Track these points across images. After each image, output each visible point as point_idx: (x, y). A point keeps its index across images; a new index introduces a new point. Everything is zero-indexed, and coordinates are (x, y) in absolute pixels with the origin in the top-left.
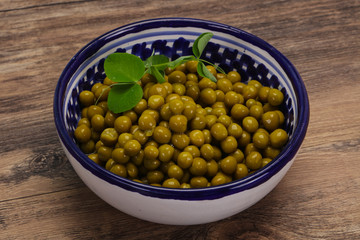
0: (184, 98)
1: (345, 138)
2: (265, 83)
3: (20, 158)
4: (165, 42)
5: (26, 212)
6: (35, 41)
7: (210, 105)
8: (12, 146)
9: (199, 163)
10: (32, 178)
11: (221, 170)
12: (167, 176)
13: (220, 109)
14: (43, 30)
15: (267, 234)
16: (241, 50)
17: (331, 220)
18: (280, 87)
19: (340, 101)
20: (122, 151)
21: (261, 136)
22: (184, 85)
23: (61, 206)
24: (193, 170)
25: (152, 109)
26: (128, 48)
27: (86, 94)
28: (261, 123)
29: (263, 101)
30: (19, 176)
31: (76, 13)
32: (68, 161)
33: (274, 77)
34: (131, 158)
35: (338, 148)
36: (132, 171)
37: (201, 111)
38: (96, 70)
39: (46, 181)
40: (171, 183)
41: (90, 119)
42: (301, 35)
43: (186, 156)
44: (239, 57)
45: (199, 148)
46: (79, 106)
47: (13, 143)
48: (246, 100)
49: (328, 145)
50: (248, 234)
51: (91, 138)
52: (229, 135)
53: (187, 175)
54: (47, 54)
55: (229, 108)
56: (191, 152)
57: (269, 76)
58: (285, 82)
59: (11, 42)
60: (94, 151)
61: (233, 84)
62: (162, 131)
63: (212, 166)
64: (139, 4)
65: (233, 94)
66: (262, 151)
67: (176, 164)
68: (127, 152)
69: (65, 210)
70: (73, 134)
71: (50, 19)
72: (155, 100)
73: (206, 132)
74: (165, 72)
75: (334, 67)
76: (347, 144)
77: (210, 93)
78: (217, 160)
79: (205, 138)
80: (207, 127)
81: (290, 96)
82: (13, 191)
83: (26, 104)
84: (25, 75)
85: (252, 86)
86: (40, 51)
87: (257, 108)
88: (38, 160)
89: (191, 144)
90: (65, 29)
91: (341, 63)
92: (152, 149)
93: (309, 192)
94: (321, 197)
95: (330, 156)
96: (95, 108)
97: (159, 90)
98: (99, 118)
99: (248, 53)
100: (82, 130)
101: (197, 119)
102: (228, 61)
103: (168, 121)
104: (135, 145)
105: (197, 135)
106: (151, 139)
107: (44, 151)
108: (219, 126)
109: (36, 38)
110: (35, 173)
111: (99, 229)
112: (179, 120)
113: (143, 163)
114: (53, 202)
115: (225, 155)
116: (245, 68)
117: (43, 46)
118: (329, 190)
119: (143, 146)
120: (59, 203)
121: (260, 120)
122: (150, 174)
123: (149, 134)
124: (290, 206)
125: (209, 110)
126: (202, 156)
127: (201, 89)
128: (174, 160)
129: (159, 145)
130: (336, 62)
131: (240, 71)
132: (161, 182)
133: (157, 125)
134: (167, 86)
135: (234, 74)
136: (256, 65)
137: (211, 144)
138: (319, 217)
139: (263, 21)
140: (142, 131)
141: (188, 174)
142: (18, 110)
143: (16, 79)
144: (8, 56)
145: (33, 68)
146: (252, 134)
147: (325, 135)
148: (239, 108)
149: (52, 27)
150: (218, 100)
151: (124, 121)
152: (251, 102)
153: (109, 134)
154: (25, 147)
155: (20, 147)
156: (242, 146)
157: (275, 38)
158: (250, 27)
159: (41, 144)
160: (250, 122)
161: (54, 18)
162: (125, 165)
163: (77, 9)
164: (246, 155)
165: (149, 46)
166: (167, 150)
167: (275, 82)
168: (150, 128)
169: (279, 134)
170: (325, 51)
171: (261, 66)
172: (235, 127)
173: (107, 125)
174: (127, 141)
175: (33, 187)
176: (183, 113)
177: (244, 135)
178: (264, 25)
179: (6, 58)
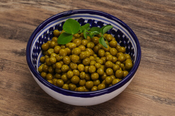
1: (160, 96)
4: (104, 23)
6: (70, 2)
7: (101, 57)
9: (75, 78)
20: (49, 60)
25: (69, 48)
26: (87, 20)
27: (57, 31)
34: (51, 64)
35: (154, 99)
40: (60, 81)
44: (128, 42)
45: (80, 72)
49: (151, 96)
52: (96, 72)
55: (106, 61)
56: (74, 73)
63: (82, 82)
72: (72, 45)
76: (159, 99)
77: (102, 52)
80: (89, 65)
82: (15, 58)
89: (77, 69)
92: (59, 64)
95: (148, 100)
97: (78, 41)
98: (53, 43)
99: (131, 42)
101: (86, 60)
102: (125, 42)
113: (55, 69)
116: (129, 47)
119: (57, 61)
123: (61, 58)
124: (114, 113)
125: (98, 59)
127: (101, 48)
129: (64, 64)
133: (67, 55)
134: (86, 41)
136: (132, 48)
139: (168, 31)
144: (56, 4)
146: (108, 76)
147: (154, 91)
148: (109, 63)
150: (105, 56)
151: (58, 48)
152: (118, 63)
157: (167, 41)
160: (109, 71)
162: (49, 66)
168: (63, 56)
169: (117, 81)
174: (53, 57)
178: (167, 33)
179: (54, 5)
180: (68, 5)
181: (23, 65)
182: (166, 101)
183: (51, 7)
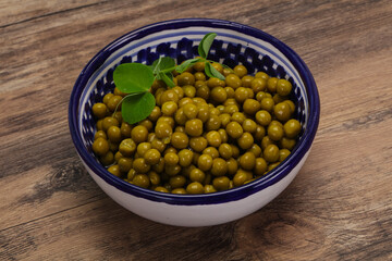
0: (196, 100)
1: (354, 116)
2: (272, 73)
3: (41, 176)
4: (169, 44)
5: (54, 229)
6: (38, 55)
7: (222, 103)
8: (31, 164)
9: (219, 164)
10: (55, 194)
11: (240, 167)
12: (189, 180)
13: (232, 106)
14: (44, 41)
15: (292, 222)
16: (244, 43)
17: (351, 201)
18: (287, 77)
19: (345, 79)
20: (142, 161)
21: (275, 128)
22: (194, 85)
23: (88, 219)
24: (214, 171)
25: (166, 116)
26: (134, 55)
27: (99, 106)
28: (273, 115)
29: (272, 92)
30: (42, 194)
31: (74, 21)
32: (88, 174)
33: (280, 68)
34: (152, 167)
35: (349, 127)
36: (155, 179)
37: (214, 111)
38: (105, 81)
39: (69, 196)
40: (195, 186)
41: (106, 131)
42: (298, 17)
43: (205, 159)
44: (243, 50)
45: (217, 148)
46: (93, 120)
47: (31, 161)
48: (255, 93)
49: (339, 125)
50: (273, 225)
51: (110, 150)
52: (244, 131)
53: (209, 177)
54: (52, 65)
55: (240, 104)
56: (209, 154)
57: (275, 67)
58: (291, 71)
59: (14, 58)
60: (114, 162)
61: (241, 78)
62: (180, 137)
63: (232, 164)
64: (135, 4)
65: (242, 90)
66: (278, 143)
67: (197, 167)
68: (147, 162)
69: (92, 223)
70: (91, 149)
71: (49, 30)
72: (169, 107)
73: (222, 132)
74: (173, 74)
75: (335, 46)
76: (357, 122)
77: (220, 92)
78: (235, 157)
79: (221, 137)
80: (222, 127)
81: (298, 85)
82: (39, 210)
83: (39, 119)
84: (34, 90)
85: (260, 79)
86: (45, 64)
87: (268, 101)
88: (59, 175)
89: (209, 145)
90: (66, 38)
91: (340, 41)
92: (171, 156)
93: (327, 175)
94: (339, 178)
95: (342, 136)
96: (109, 120)
97: (171, 95)
98: (114, 130)
99: (251, 46)
100: (100, 143)
101: (212, 120)
102: (233, 55)
103: (184, 126)
104: (154, 154)
105: (214, 136)
106: (169, 146)
107: (63, 166)
108: (234, 124)
109: (38, 51)
110: (57, 189)
111: (128, 238)
112: (195, 124)
113: (164, 170)
114: (79, 216)
115: (243, 151)
116: (250, 60)
117: (47, 58)
118: (346, 171)
119: (163, 154)
120: (85, 216)
121: (272, 112)
122: (172, 180)
123: (167, 141)
124: (310, 191)
125: (222, 108)
126: (220, 156)
127: (211, 88)
128: (194, 163)
129: (178, 150)
130: (335, 41)
131: (246, 64)
132: (184, 186)
133: (174, 131)
134: (177, 90)
135: (240, 68)
136: (261, 57)
137: (228, 142)
138: (339, 199)
139: (259, 7)
140: (160, 139)
141: (210, 175)
142: (31, 127)
143: (25, 95)
144: (14, 72)
145: (40, 82)
146: (266, 127)
147: (336, 115)
148: (250, 104)
149: (54, 38)
150: (229, 97)
151: (140, 131)
152: (260, 95)
153: (127, 145)
154: (44, 163)
155: (39, 165)
156: (258, 141)
157: (273, 24)
158: (247, 14)
159: (59, 159)
160: (262, 115)
161: (54, 28)
162: (147, 174)
163: (75, 16)
164: (263, 149)
165: (153, 50)
166: (187, 154)
167: (281, 73)
168: (167, 136)
169: (293, 125)
170: (323, 31)
171: (266, 57)
172: (249, 123)
173: (124, 136)
174: (146, 151)
175: (58, 203)
176: (197, 117)
177: (259, 129)
178: (260, 11)
179: (12, 76)
180: (38, 61)
181: (65, 214)
182: (370, 119)
183: (12, 83)
